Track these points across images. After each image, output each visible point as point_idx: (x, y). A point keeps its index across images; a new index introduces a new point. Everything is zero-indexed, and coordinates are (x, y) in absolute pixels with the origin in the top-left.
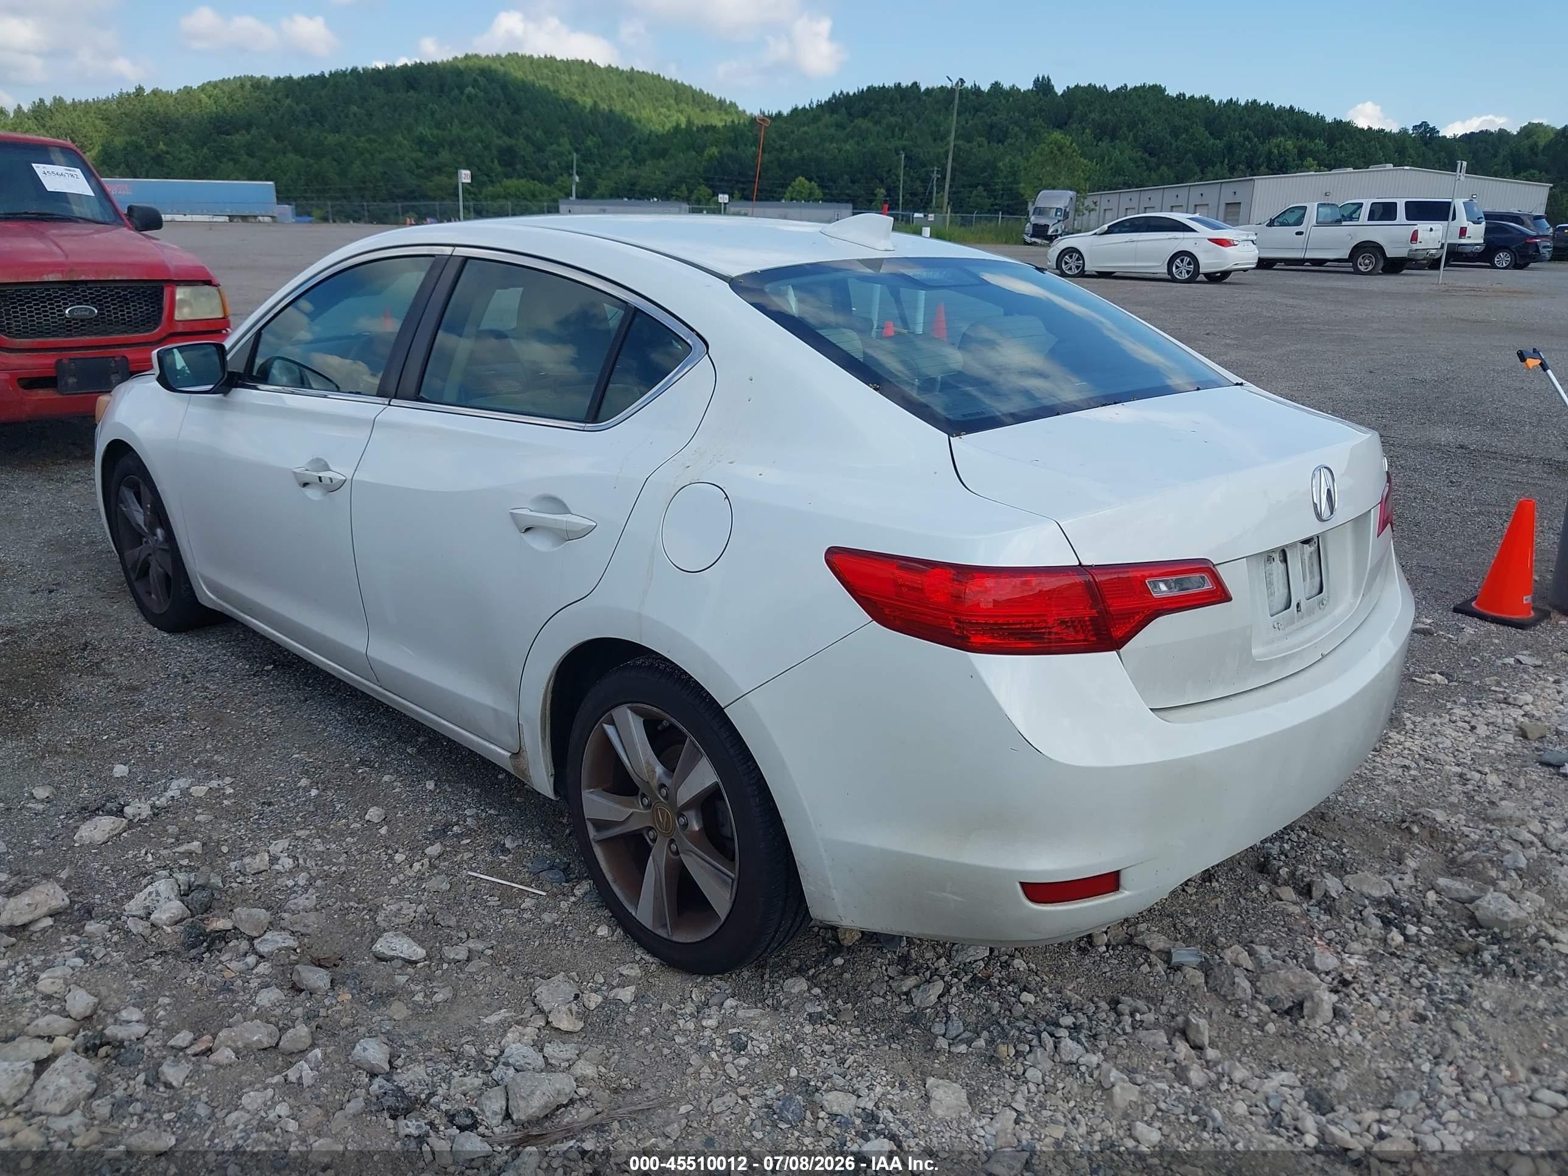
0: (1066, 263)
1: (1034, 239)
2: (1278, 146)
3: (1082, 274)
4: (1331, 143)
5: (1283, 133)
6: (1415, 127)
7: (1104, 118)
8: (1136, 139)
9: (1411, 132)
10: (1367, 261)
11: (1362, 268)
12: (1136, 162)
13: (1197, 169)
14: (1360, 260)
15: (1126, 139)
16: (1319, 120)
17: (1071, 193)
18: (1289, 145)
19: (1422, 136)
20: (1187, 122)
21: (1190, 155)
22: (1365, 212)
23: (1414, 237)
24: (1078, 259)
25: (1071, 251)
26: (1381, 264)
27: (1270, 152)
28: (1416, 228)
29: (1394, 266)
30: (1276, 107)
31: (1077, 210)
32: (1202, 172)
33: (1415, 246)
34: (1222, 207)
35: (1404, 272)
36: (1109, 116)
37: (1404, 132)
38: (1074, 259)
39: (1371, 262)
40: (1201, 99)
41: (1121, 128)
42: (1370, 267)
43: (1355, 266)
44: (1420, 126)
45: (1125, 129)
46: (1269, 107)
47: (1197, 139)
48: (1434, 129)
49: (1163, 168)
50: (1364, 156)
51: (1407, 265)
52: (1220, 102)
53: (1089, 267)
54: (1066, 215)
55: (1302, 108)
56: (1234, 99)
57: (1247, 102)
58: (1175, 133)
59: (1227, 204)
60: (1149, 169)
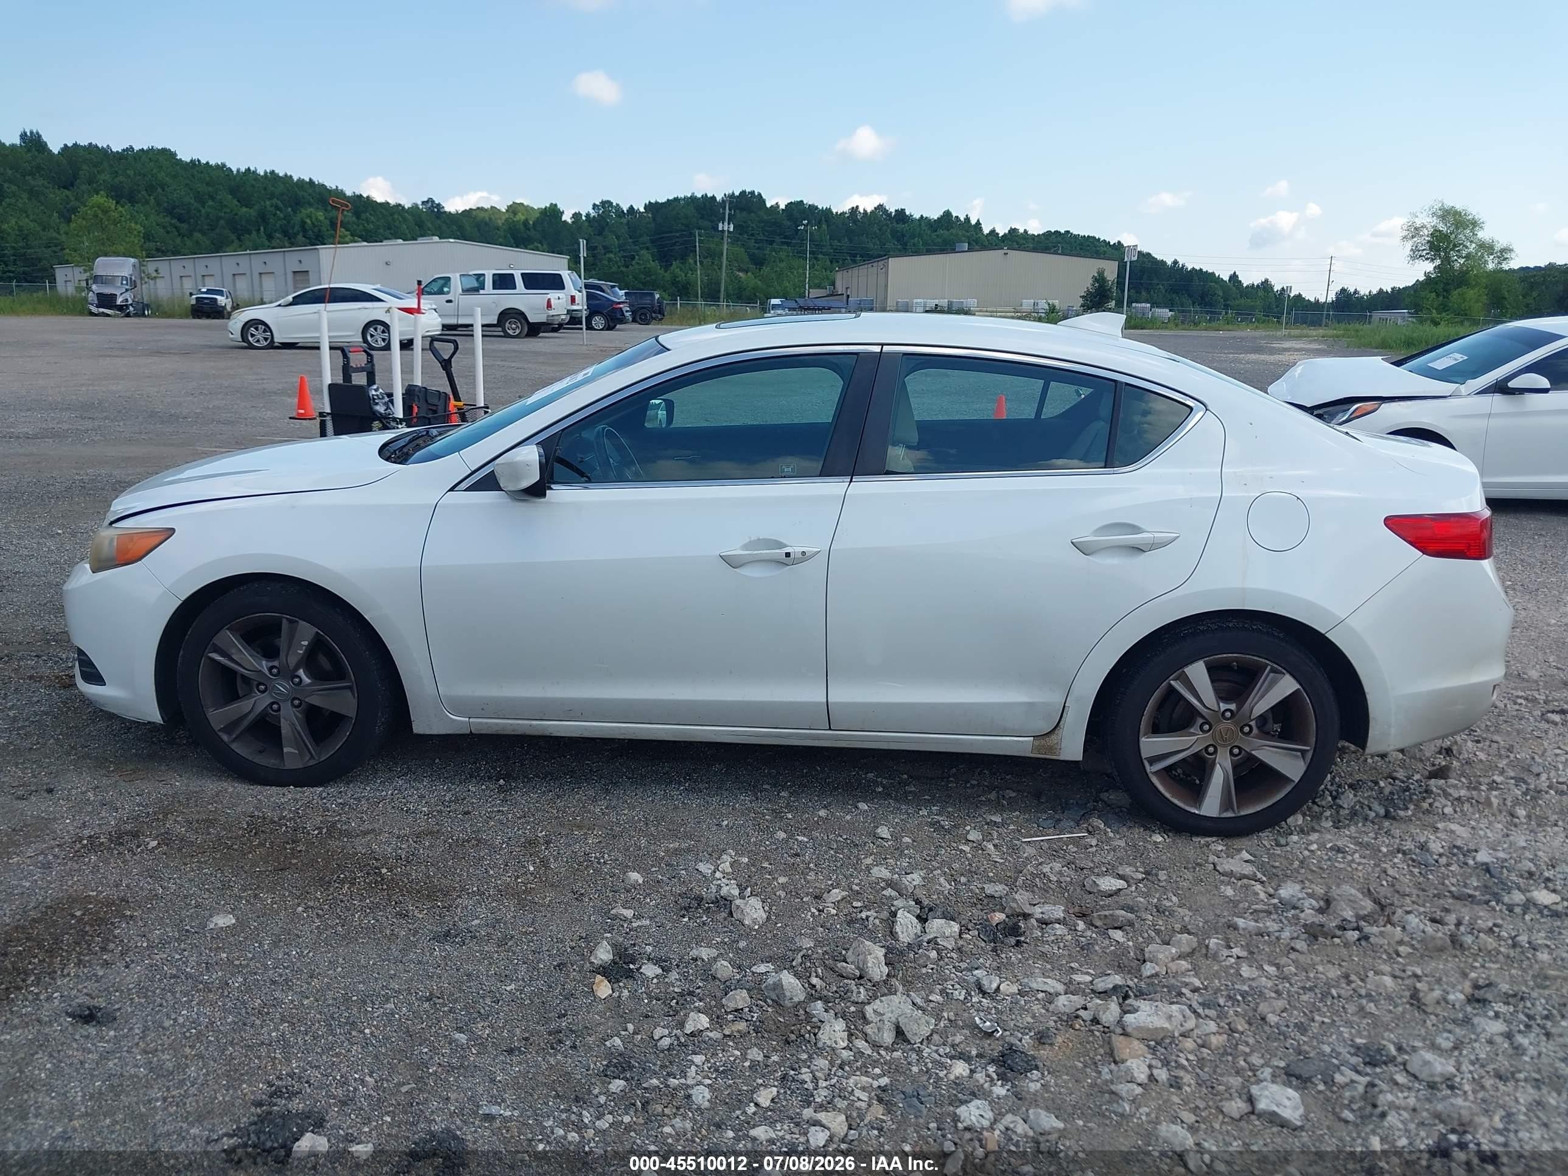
0: (253, 336)
1: (101, 310)
2: (310, 217)
3: (272, 346)
4: (357, 214)
5: (310, 205)
6: (423, 203)
7: (116, 180)
8: (159, 204)
9: (421, 207)
10: (514, 326)
11: (510, 332)
12: (164, 227)
13: (233, 237)
14: (507, 325)
15: (147, 202)
16: (339, 193)
17: (132, 260)
18: (320, 215)
19: (431, 209)
20: (210, 189)
21: (222, 222)
22: (489, 282)
23: (549, 305)
24: (265, 331)
25: (256, 323)
26: (526, 329)
27: (303, 223)
28: (549, 296)
29: (534, 330)
30: (295, 179)
31: (142, 279)
32: (239, 239)
33: (551, 313)
34: (290, 276)
35: (541, 334)
36: (121, 178)
37: (415, 206)
38: (261, 331)
39: (518, 327)
40: (217, 166)
41: (139, 192)
42: (518, 331)
43: (504, 331)
44: (427, 202)
45: (144, 193)
46: (288, 178)
47: (226, 206)
48: (439, 205)
49: (197, 235)
50: (389, 228)
51: (543, 328)
52: (238, 170)
53: (278, 339)
54: (134, 285)
55: (320, 181)
56: (252, 169)
57: (266, 172)
58: (200, 199)
59: (294, 272)
60: (181, 235)
